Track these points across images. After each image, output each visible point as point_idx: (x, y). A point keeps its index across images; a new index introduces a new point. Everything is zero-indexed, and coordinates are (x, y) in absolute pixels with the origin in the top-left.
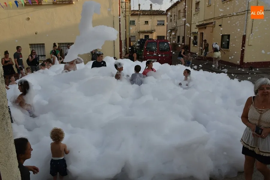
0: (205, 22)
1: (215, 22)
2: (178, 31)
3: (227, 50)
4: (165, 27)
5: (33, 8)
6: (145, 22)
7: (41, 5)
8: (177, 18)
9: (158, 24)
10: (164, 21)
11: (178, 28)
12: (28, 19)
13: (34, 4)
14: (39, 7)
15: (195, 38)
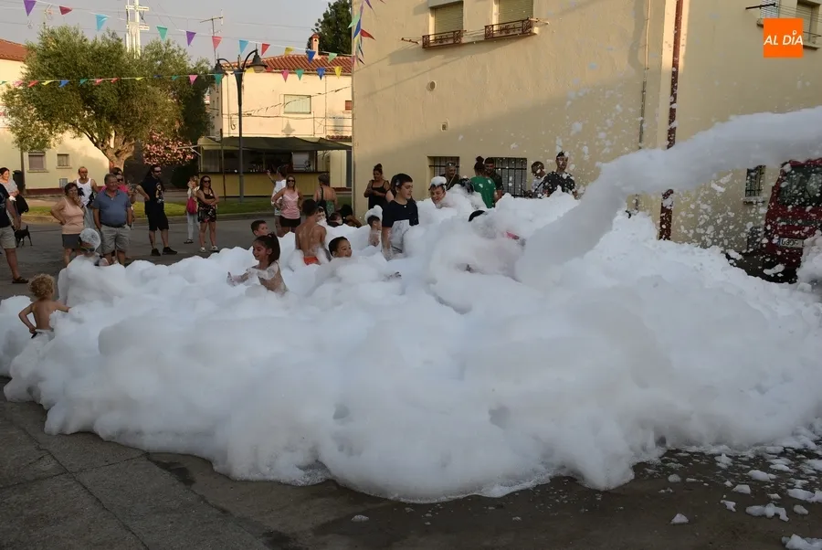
5: (442, 56)
7: (461, 45)
12: (432, 85)
13: (445, 43)
14: (457, 51)
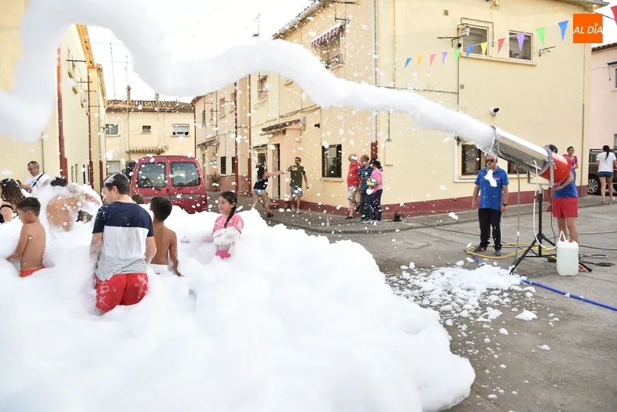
0: (282, 121)
1: (305, 118)
2: (220, 145)
3: (338, 179)
4: (191, 139)
6: (144, 127)
8: (218, 115)
9: (174, 134)
10: (188, 126)
11: (222, 140)
15: (262, 158)
